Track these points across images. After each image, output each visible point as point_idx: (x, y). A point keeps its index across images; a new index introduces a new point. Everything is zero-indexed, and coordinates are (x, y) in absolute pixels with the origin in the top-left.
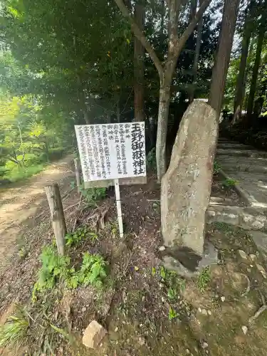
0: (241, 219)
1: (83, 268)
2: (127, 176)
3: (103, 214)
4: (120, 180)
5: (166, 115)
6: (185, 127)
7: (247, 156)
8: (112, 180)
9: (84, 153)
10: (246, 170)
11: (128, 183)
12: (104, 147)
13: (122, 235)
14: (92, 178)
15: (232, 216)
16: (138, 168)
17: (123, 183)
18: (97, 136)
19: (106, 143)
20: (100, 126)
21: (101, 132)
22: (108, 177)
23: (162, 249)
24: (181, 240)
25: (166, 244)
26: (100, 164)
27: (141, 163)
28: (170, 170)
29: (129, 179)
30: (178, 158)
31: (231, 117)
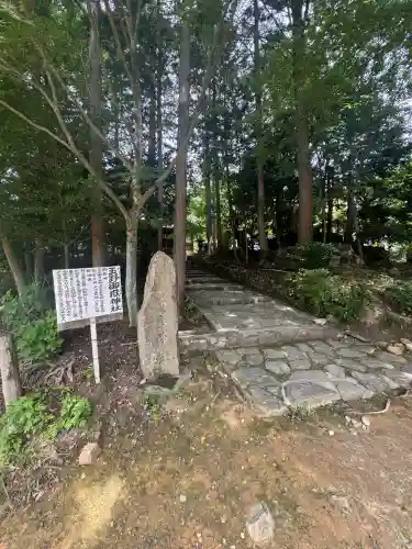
0: (208, 343)
1: (63, 412)
2: (105, 313)
3: (70, 365)
4: (98, 318)
5: (135, 254)
6: (153, 270)
7: (220, 289)
8: (88, 320)
9: (60, 295)
10: (219, 303)
11: (105, 320)
12: (81, 288)
13: (98, 381)
14: (67, 319)
15: (202, 341)
16: (115, 305)
17: (100, 322)
18: (75, 279)
19: (84, 284)
20: (80, 270)
21: (80, 276)
22: (85, 316)
23: (143, 382)
24: (160, 369)
25: (147, 377)
26: (77, 304)
27: (117, 301)
28: (144, 305)
29: (107, 316)
30: (150, 294)
31: (206, 246)
